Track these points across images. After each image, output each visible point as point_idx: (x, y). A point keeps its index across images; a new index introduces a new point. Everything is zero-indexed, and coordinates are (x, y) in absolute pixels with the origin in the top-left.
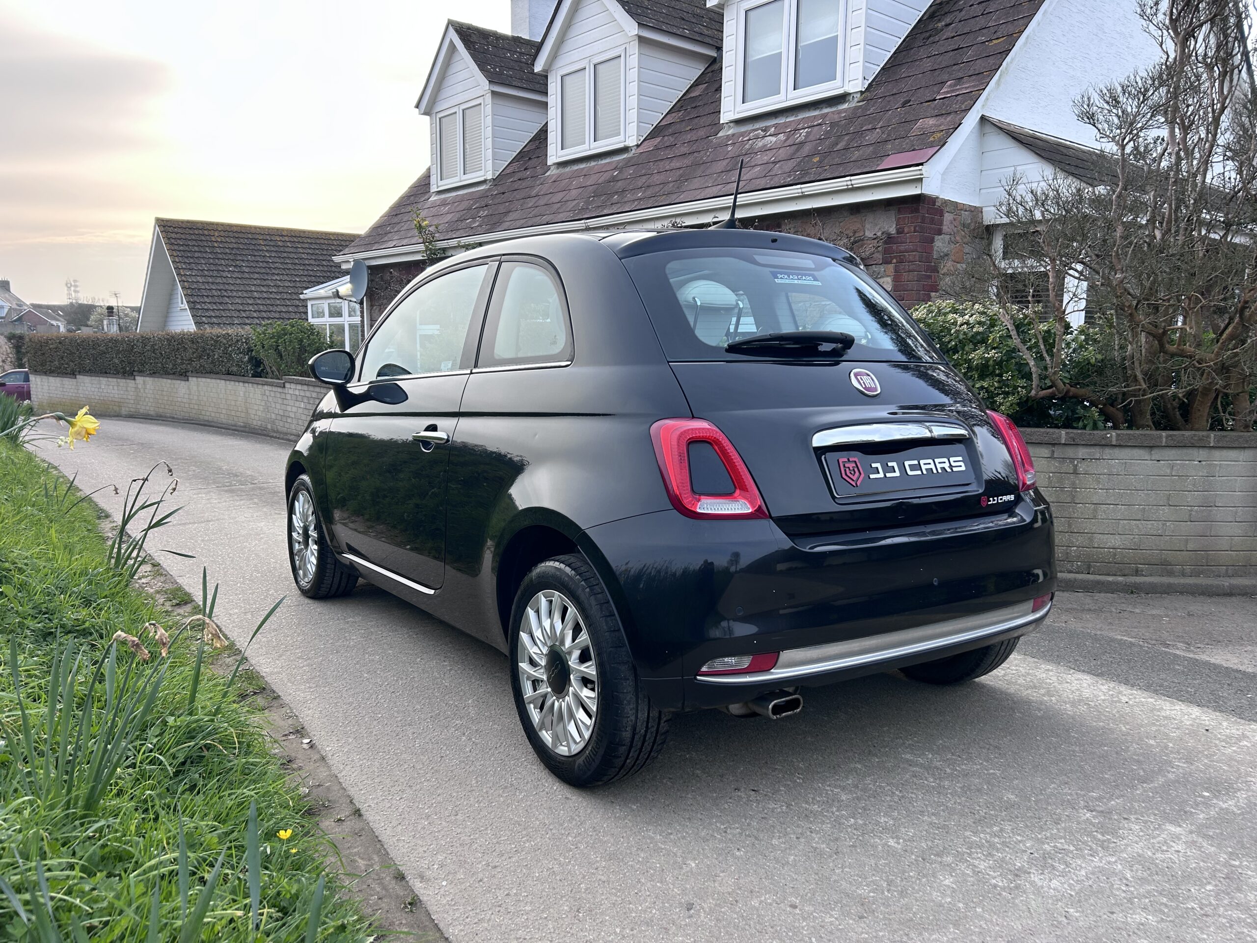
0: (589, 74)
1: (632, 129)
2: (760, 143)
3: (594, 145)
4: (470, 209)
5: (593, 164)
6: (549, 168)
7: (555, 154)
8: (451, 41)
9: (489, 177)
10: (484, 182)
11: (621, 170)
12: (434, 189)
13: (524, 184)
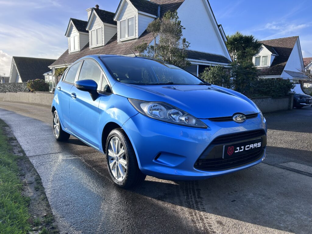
0: (96, 31)
1: (103, 42)
2: (122, 46)
3: (97, 45)
4: (75, 57)
5: (97, 48)
6: (89, 49)
7: (91, 47)
8: (71, 22)
9: (79, 50)
10: (79, 51)
11: (101, 50)
12: (69, 52)
13: (86, 52)
